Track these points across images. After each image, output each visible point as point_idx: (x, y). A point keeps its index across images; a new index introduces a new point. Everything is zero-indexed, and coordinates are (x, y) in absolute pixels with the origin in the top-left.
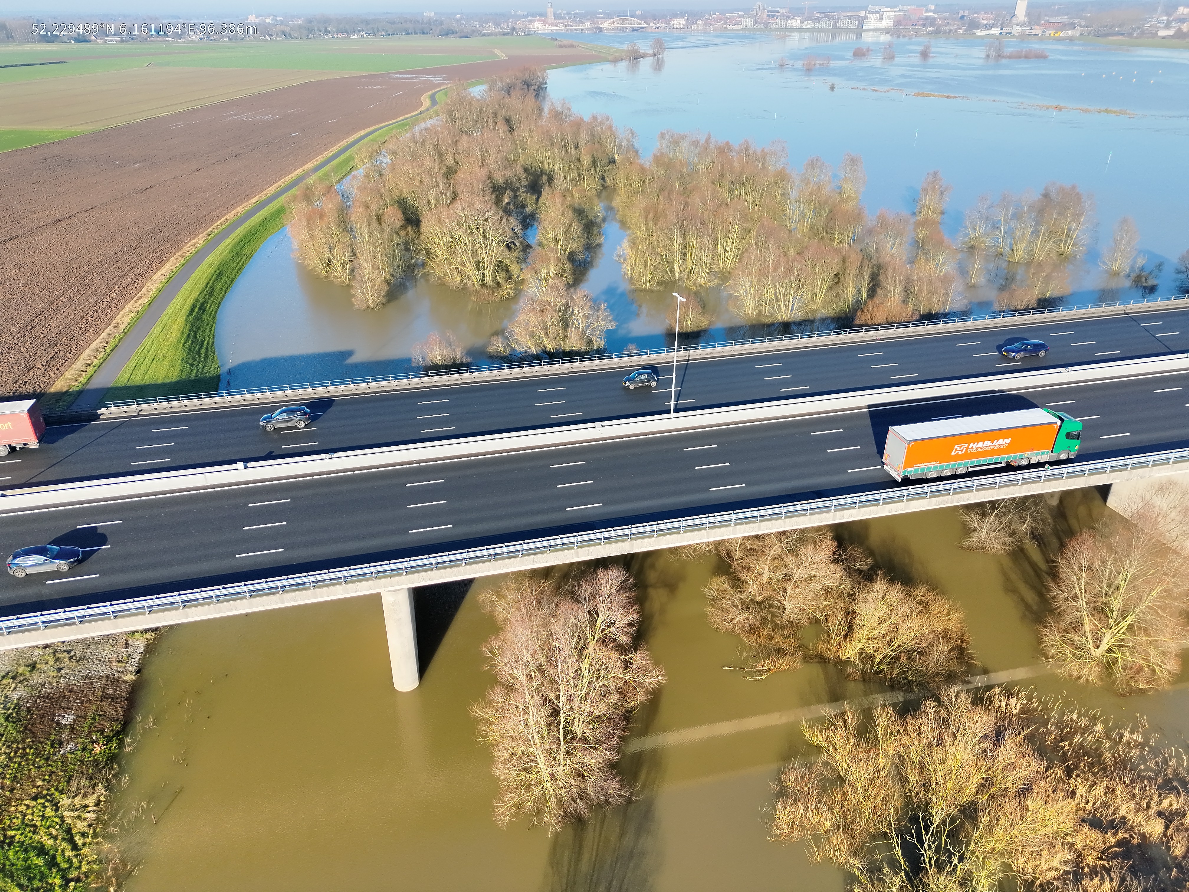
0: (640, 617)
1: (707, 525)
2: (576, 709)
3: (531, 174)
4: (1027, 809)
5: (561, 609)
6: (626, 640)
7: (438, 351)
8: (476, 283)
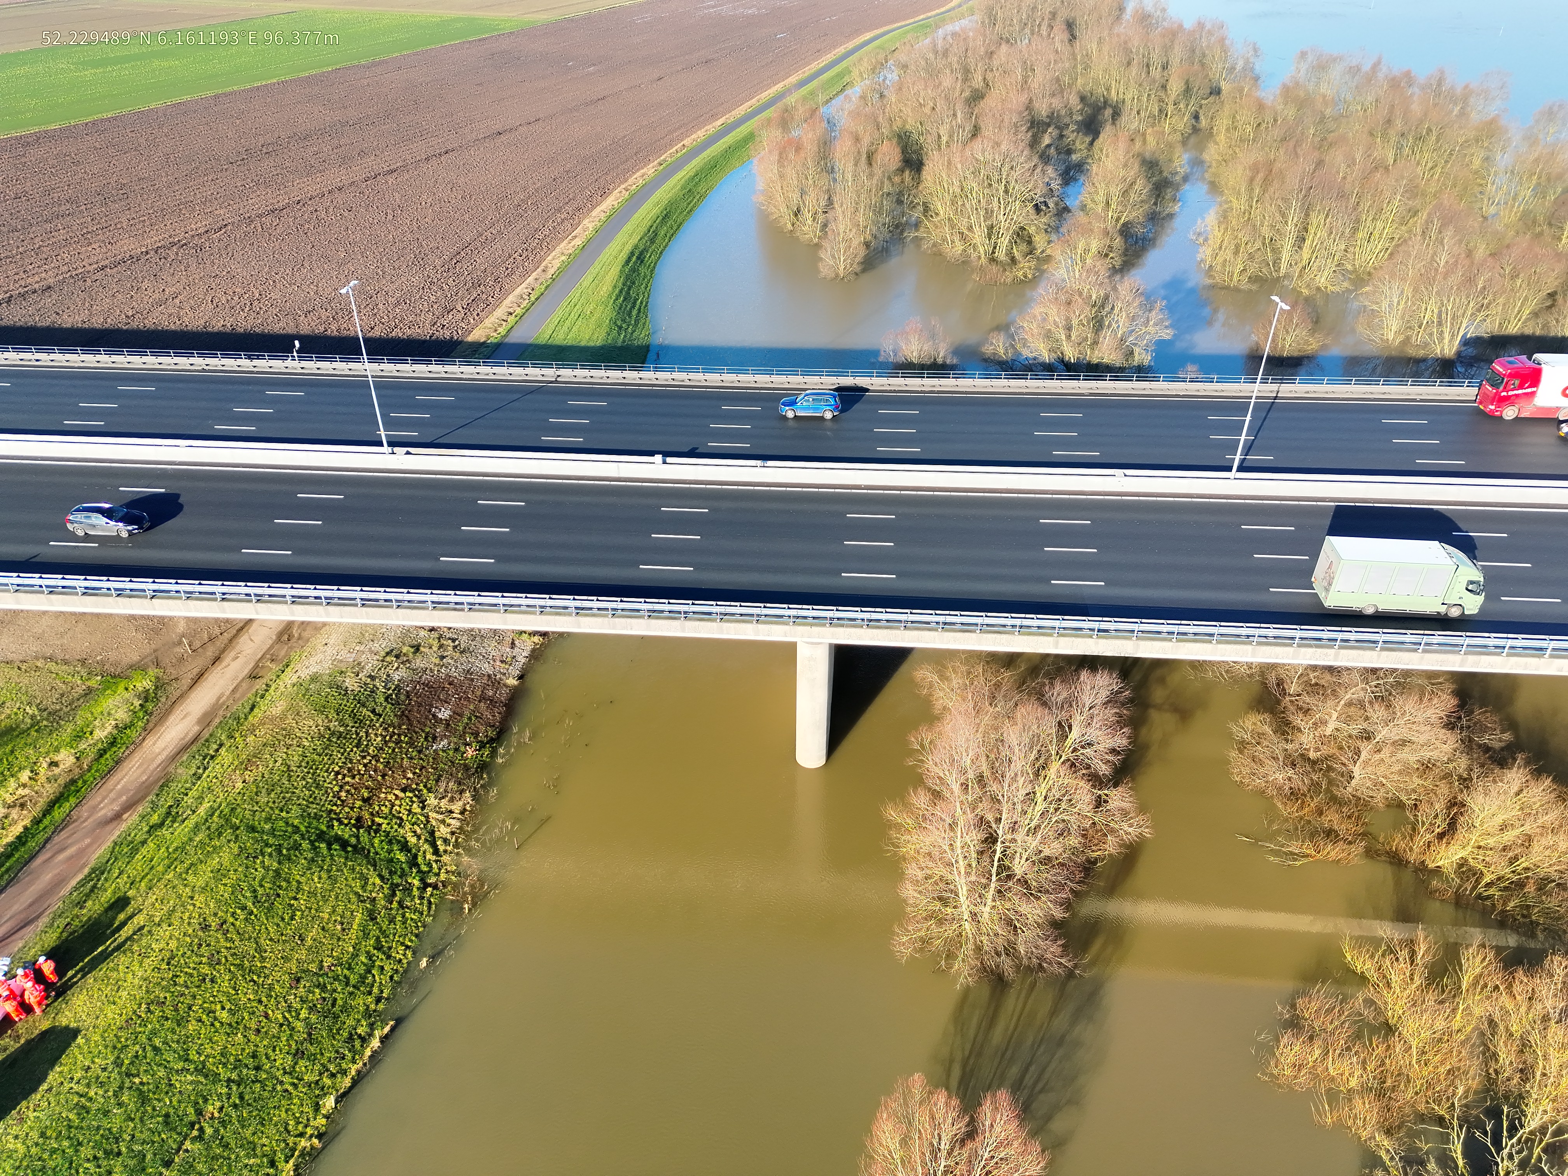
0: (1130, 744)
1: (1256, 639)
2: (1019, 841)
3: (1090, 105)
5: (1021, 711)
6: (1104, 769)
7: (916, 344)
8: (983, 256)
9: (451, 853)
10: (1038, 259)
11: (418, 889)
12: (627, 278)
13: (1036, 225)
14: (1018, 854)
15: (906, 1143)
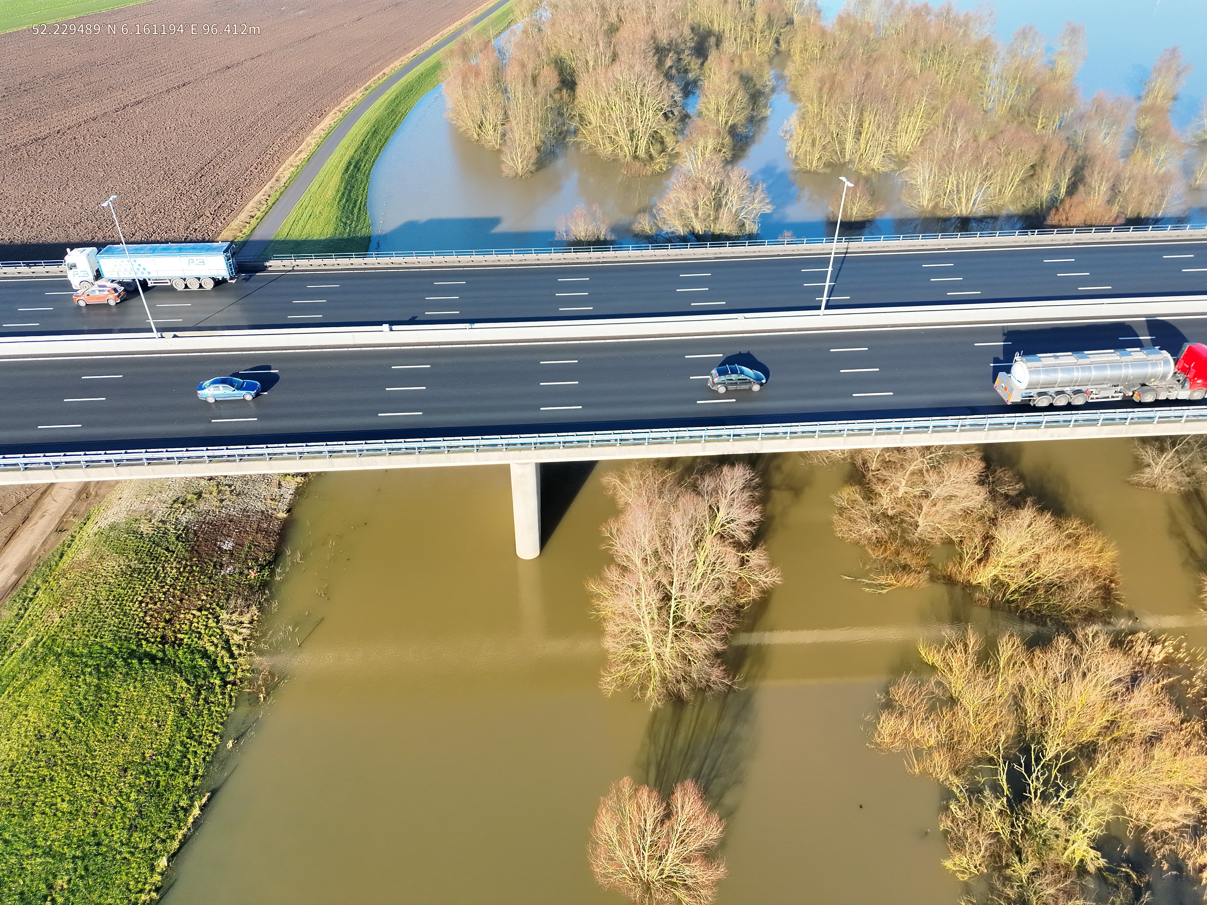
0: (762, 517)
1: (846, 432)
2: (687, 597)
3: (699, 34)
4: (1153, 758)
5: (682, 501)
6: (744, 538)
7: (583, 225)
8: (628, 155)
9: (244, 655)
10: (670, 155)
11: (220, 687)
12: (348, 183)
13: (666, 129)
14: (687, 607)
15: (621, 829)
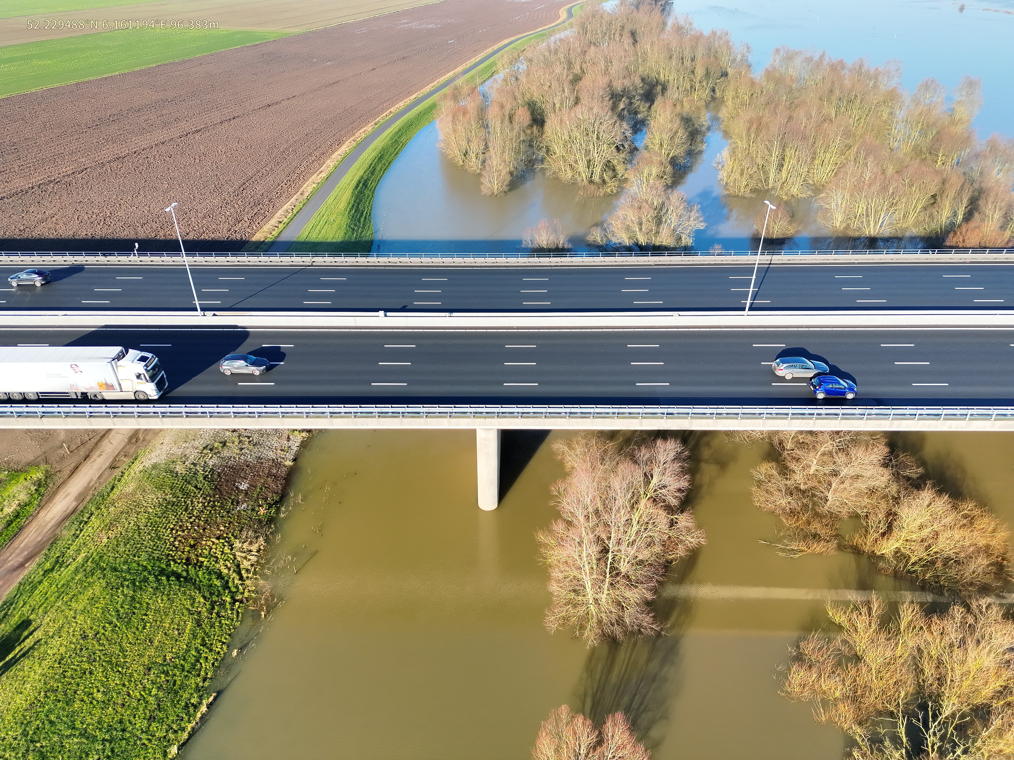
0: (690, 485)
1: (765, 415)
2: (623, 551)
3: (647, 84)
5: (621, 467)
6: (674, 502)
7: (545, 236)
8: (585, 179)
9: (251, 578)
10: (620, 180)
11: (230, 603)
12: (357, 197)
13: (617, 159)
14: (622, 559)
15: (558, 751)
